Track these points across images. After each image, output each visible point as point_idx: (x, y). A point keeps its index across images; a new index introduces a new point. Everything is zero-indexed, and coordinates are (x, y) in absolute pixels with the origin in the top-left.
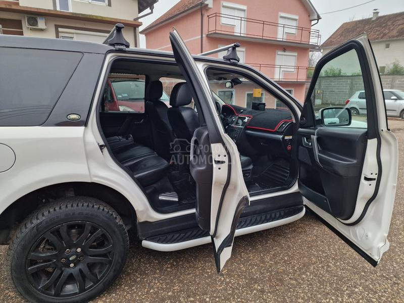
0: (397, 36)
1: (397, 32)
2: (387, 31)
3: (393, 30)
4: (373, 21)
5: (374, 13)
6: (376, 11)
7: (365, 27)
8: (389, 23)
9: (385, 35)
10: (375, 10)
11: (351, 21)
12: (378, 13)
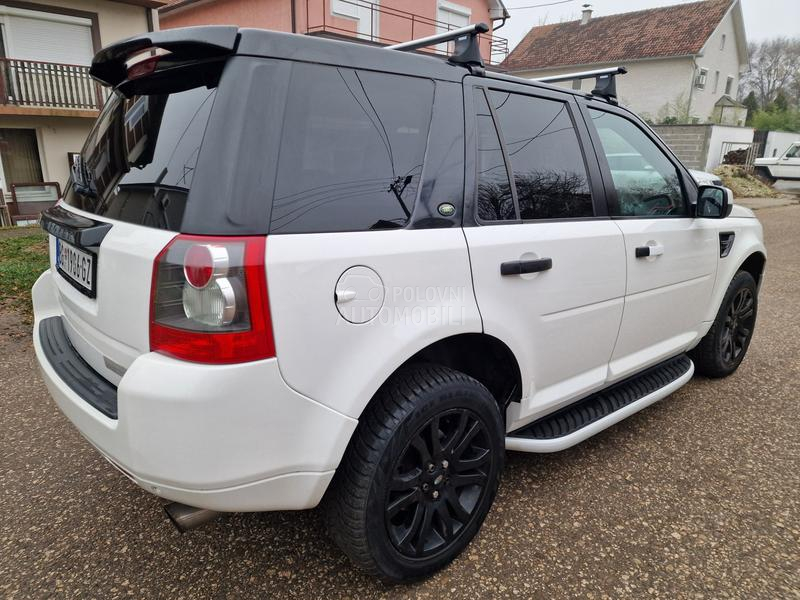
0: (624, 57)
1: (624, 49)
2: (607, 46)
3: (616, 44)
4: (583, 27)
5: (584, 12)
6: (588, 8)
7: (570, 37)
8: (610, 32)
9: (604, 53)
10: (586, 6)
11: (542, 25)
12: (590, 11)
